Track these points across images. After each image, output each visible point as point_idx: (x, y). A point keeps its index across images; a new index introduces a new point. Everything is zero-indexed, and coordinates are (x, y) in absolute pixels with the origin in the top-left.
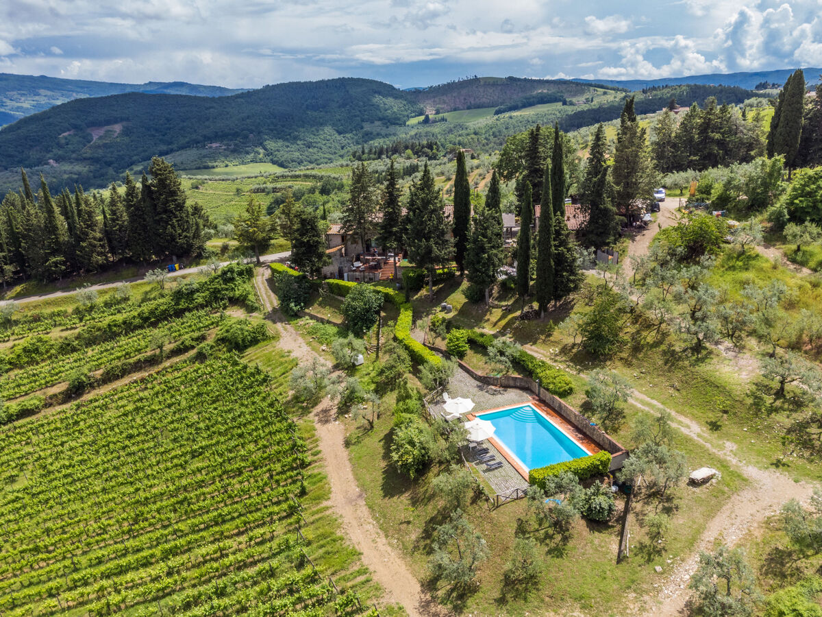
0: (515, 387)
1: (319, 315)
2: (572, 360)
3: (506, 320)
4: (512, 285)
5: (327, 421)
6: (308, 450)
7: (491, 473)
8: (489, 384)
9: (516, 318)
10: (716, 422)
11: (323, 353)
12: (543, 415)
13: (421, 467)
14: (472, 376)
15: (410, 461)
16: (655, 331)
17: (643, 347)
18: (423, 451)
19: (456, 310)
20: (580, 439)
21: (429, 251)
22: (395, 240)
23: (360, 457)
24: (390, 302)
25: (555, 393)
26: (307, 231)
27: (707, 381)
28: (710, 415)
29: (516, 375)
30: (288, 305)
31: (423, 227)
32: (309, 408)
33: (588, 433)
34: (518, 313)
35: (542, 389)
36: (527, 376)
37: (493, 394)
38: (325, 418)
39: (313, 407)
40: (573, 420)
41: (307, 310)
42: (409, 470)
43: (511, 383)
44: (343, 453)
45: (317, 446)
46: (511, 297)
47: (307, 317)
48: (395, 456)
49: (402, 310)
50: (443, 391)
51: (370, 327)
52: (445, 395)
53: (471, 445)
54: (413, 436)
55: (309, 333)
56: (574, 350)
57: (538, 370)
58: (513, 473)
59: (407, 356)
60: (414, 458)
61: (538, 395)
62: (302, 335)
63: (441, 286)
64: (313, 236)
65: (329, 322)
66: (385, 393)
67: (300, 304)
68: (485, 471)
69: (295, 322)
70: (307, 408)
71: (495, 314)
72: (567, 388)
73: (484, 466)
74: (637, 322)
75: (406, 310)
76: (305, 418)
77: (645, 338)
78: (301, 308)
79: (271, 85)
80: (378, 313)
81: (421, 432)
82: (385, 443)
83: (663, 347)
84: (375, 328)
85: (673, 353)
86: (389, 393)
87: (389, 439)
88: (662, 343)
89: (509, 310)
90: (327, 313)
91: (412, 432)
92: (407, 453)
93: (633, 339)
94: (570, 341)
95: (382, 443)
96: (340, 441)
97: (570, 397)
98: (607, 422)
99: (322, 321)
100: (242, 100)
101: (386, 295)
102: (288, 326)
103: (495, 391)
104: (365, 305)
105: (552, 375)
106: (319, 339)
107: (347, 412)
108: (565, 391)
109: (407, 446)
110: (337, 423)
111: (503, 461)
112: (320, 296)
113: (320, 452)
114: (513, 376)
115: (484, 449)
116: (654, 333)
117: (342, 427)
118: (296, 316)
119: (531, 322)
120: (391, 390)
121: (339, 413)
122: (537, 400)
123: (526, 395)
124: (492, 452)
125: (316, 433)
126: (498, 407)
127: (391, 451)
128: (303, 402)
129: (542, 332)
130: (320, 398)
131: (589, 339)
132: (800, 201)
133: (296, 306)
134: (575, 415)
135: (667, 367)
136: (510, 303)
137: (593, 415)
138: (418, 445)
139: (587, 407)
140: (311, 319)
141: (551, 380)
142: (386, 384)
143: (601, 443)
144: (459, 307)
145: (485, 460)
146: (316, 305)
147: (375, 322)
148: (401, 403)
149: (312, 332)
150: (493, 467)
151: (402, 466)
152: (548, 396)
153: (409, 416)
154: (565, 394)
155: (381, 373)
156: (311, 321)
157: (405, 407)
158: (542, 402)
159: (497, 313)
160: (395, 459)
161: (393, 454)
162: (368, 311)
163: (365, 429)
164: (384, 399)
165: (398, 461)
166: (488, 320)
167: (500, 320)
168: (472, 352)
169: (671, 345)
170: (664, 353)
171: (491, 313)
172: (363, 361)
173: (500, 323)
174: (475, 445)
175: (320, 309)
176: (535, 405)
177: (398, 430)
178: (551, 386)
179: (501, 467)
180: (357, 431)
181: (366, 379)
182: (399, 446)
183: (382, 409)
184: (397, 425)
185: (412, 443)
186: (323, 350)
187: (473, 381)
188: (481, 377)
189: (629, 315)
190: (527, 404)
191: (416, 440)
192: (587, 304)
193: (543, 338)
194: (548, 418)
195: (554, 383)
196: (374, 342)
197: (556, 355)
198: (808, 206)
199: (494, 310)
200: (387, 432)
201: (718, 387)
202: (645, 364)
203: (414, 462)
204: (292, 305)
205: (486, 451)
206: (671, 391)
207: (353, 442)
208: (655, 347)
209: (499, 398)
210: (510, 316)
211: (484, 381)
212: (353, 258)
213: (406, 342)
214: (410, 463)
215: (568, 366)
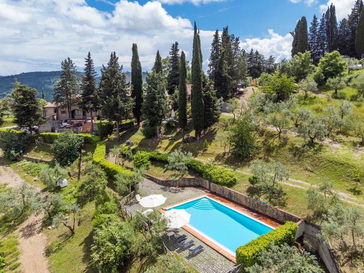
0: (190, 186)
1: (34, 158)
2: (226, 163)
3: (173, 145)
4: (174, 125)
5: (30, 235)
6: (7, 265)
7: (195, 258)
8: (170, 186)
9: (180, 143)
10: (354, 189)
11: (34, 182)
12: (219, 202)
13: (122, 264)
14: (156, 182)
15: (112, 258)
16: (278, 138)
17: (273, 148)
18: (125, 247)
19: (137, 144)
20: (256, 217)
21: (117, 104)
22: (92, 103)
23: (60, 264)
24: (89, 143)
25: (224, 184)
26: (27, 99)
27: (332, 162)
28: (347, 185)
29: (189, 177)
30: (9, 153)
31: (112, 88)
32: (15, 226)
33: (260, 211)
34: (181, 140)
35: (212, 184)
36: (198, 176)
37: (175, 193)
38: (29, 232)
39: (19, 225)
40: (244, 203)
41: (25, 156)
42: (111, 269)
43: (187, 183)
44: (43, 262)
45: (17, 259)
46: (174, 132)
47: (25, 160)
48: (96, 256)
49: (98, 145)
50: (135, 195)
51: (73, 161)
52: (138, 197)
53: (170, 234)
54: (114, 233)
55: (25, 170)
56: (226, 157)
57: (207, 170)
58: (215, 255)
59: (103, 172)
60: (115, 255)
61: (209, 190)
62: (19, 173)
63: (124, 132)
64: (32, 103)
65: (41, 161)
66: (85, 204)
67: (19, 151)
68: (188, 258)
69: (15, 164)
70: (14, 226)
71: (165, 143)
72: (232, 179)
73: (187, 253)
74: (263, 135)
75: (101, 145)
76: (10, 235)
77: (273, 143)
78: (20, 154)
79: (25, 72)
80: (79, 151)
81: (121, 228)
82: (85, 246)
83: (288, 146)
84: (77, 161)
85: (297, 149)
86: (88, 203)
87: (89, 241)
88: (286, 144)
89: (173, 140)
90: (41, 156)
91: (113, 229)
92: (108, 251)
93: (264, 145)
94: (221, 151)
95: (82, 247)
96: (41, 250)
97: (235, 186)
98: (272, 200)
99: (36, 161)
100: (8, 79)
101: (86, 138)
102: (8, 168)
103: (176, 190)
104: (70, 144)
105: (219, 172)
106: (32, 173)
107: (50, 224)
108: (231, 182)
109: (108, 243)
110: (40, 234)
111: (202, 244)
112: (36, 145)
113: (19, 265)
114: (187, 177)
115: (181, 237)
116: (277, 139)
117: (45, 237)
118: (16, 160)
119: (191, 144)
120: (91, 201)
121: (43, 226)
122: (209, 193)
123: (200, 191)
124: (189, 238)
125: (18, 247)
126: (182, 201)
127: (91, 252)
128: (10, 222)
129: (200, 149)
130: (26, 216)
131: (236, 147)
132: (329, 68)
133: (15, 153)
134: (246, 199)
135: (296, 158)
136: (174, 135)
137: (260, 196)
138: (119, 241)
139: (252, 191)
140: (28, 161)
141: (219, 175)
142: (87, 197)
143: (275, 217)
144: (139, 142)
145: (186, 246)
146: (32, 152)
147: (77, 157)
148: (100, 207)
149: (27, 170)
150: (196, 252)
151: (103, 266)
152: (218, 188)
153: (108, 216)
154: (232, 184)
155: (82, 187)
156: (27, 162)
157: (104, 209)
158: (214, 193)
159: (166, 143)
160: (96, 259)
161: (94, 255)
162: (71, 149)
163: (66, 236)
164: (84, 209)
165: (99, 261)
166: (160, 147)
167: (168, 146)
168: (153, 166)
169: (292, 145)
170: (291, 150)
171: (161, 143)
172: (67, 184)
173: (169, 148)
174: (172, 233)
175: (35, 153)
176: (209, 196)
177: (98, 230)
178: (220, 180)
179: (202, 251)
180: (58, 239)
181: (69, 196)
182: (100, 245)
183: (82, 216)
184: (96, 226)
185: (113, 240)
186: (35, 180)
187: (157, 185)
188: (163, 182)
189: (255, 132)
190: (203, 196)
191: (117, 236)
192: (224, 130)
193: (202, 152)
194: (223, 204)
195: (222, 177)
196: (76, 170)
197: (213, 162)
198: (334, 71)
199: (163, 141)
200: (87, 235)
201: (342, 164)
202: (279, 159)
203: (116, 259)
204: (13, 152)
205: (183, 238)
206: (307, 173)
207: (54, 250)
208: (283, 147)
209: (180, 195)
210: (175, 143)
211: (166, 185)
212: (62, 120)
213: (102, 164)
214: (112, 261)
215: (225, 167)
